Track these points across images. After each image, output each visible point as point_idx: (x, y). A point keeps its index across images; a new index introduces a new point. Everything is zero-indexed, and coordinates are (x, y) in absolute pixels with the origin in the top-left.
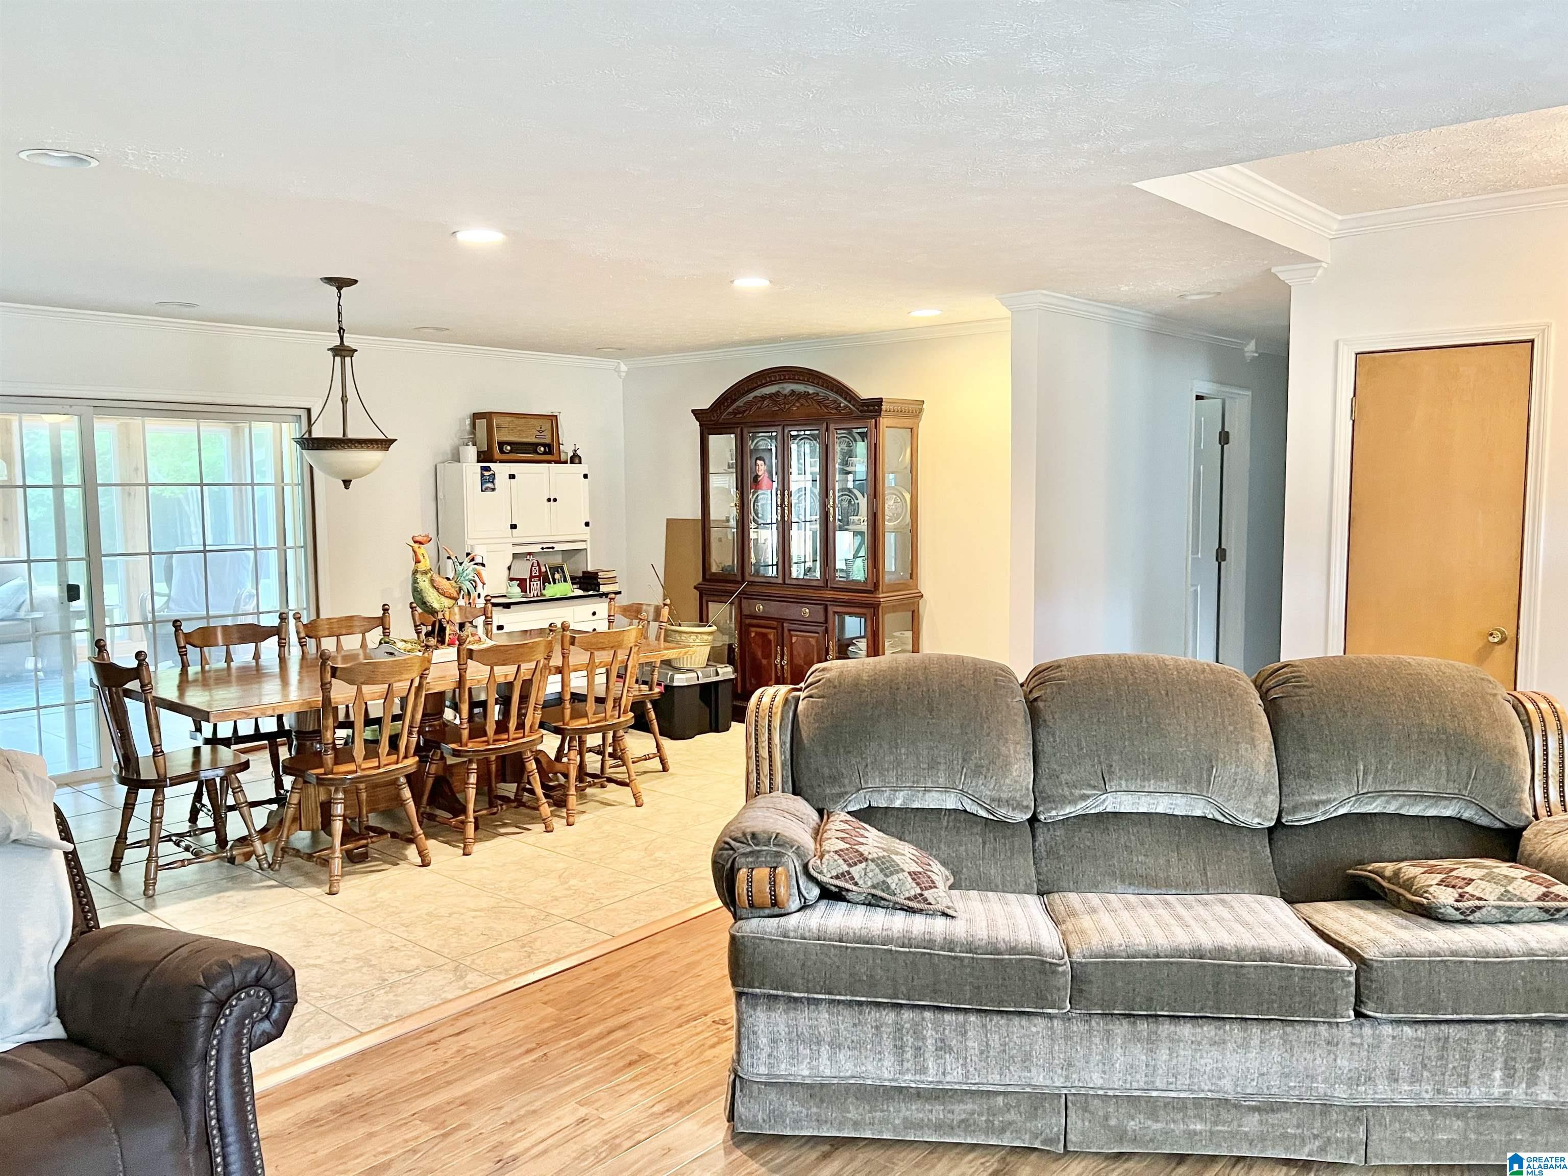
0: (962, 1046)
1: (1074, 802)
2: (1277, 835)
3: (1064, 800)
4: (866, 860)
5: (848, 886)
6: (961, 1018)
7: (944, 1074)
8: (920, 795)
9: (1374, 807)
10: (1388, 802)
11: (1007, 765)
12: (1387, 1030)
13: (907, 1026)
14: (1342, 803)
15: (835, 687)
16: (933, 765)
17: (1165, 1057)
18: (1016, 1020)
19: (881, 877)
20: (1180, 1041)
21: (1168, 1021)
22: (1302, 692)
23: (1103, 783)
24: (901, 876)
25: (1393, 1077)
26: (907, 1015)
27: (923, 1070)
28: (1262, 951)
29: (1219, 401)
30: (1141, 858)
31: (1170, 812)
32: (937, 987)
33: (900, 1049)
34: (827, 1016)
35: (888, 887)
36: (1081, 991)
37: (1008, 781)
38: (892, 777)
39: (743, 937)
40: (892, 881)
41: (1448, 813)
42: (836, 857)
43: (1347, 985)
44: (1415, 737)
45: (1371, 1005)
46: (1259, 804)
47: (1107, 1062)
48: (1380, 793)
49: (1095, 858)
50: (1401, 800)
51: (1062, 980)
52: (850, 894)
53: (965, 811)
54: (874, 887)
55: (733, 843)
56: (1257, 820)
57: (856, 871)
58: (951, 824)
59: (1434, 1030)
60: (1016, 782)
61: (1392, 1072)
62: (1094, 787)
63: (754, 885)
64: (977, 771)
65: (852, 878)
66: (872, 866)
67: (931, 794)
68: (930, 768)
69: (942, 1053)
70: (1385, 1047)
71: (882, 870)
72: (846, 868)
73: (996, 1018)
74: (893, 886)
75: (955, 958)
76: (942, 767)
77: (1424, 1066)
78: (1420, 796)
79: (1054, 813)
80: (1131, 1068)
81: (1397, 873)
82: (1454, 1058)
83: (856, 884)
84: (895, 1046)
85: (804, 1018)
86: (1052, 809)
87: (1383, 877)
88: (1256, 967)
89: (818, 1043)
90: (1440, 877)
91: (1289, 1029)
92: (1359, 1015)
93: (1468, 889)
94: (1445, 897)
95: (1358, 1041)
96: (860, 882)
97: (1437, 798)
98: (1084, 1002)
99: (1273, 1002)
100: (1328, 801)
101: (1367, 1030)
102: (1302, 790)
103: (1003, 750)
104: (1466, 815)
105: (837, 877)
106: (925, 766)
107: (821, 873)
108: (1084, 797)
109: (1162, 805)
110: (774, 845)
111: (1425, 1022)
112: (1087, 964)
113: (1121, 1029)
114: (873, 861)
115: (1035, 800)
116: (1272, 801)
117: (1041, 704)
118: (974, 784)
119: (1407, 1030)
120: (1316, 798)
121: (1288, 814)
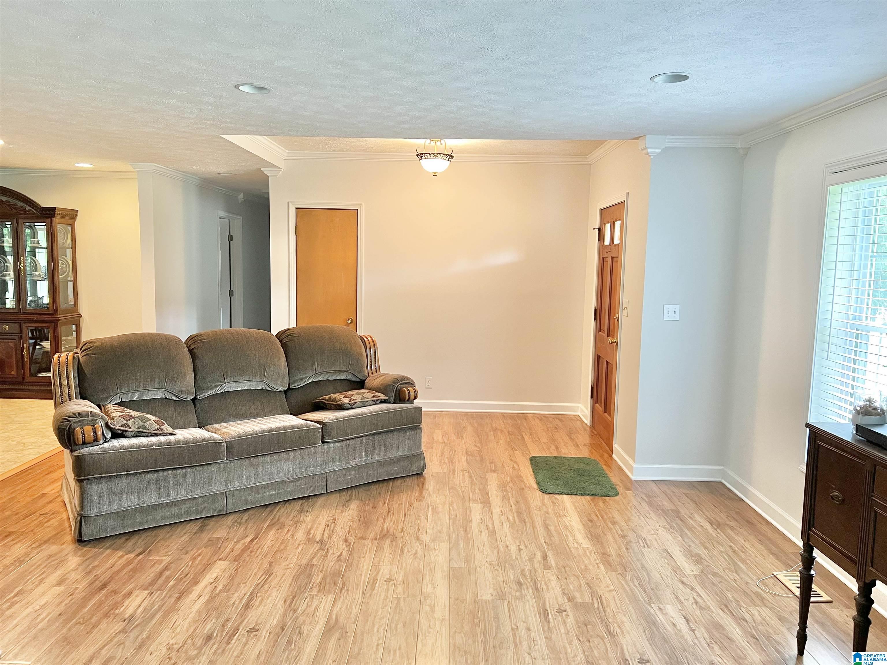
0: (185, 482)
1: (212, 389)
2: (289, 393)
3: (208, 389)
4: (134, 418)
5: (127, 429)
6: (184, 471)
7: (177, 495)
8: (146, 393)
9: (319, 379)
10: (325, 376)
11: (185, 376)
12: (332, 445)
13: (162, 478)
14: (310, 378)
15: (101, 349)
16: (152, 380)
17: (261, 470)
18: (206, 467)
19: (142, 424)
20: (266, 463)
21: (261, 457)
22: (295, 339)
23: (224, 379)
24: (150, 422)
25: (334, 461)
26: (161, 474)
27: (169, 496)
28: (292, 426)
29: (227, 220)
30: (240, 407)
31: (249, 388)
32: (174, 460)
33: (158, 489)
34: (126, 481)
35: (145, 427)
36: (230, 452)
37: (185, 383)
38: (133, 386)
39: (83, 455)
40: (147, 424)
41: (343, 377)
42: (120, 418)
43: (319, 432)
44: (332, 352)
45: (327, 438)
46: (282, 382)
47: (241, 476)
48: (322, 373)
49: (222, 410)
50: (329, 374)
51: (223, 448)
52: (127, 433)
53: (166, 398)
54: (138, 428)
55: (68, 418)
56: (281, 388)
57: (130, 423)
58: (160, 404)
59: (345, 442)
60: (188, 383)
61: (333, 459)
62: (221, 382)
63: (85, 433)
64: (172, 380)
65: (129, 426)
66: (137, 420)
67: (151, 392)
68: (151, 380)
69: (176, 486)
70: (331, 451)
71: (142, 421)
72: (125, 422)
73: (198, 468)
74: (148, 427)
75: (180, 447)
76: (156, 380)
77: (343, 455)
78: (335, 372)
79: (204, 395)
80: (249, 477)
81: (330, 398)
82: (351, 451)
83: (130, 428)
84: (156, 488)
85: (115, 484)
86: (203, 393)
87: (325, 400)
88: (291, 432)
89: (122, 493)
90: (344, 395)
91: (302, 451)
92: (323, 442)
93: (352, 398)
94: (346, 401)
95: (323, 451)
96: (132, 427)
97: (340, 372)
98: (231, 455)
99: (297, 442)
100: (306, 378)
101: (326, 447)
102: (296, 375)
103: (183, 370)
104: (348, 378)
105: (122, 426)
106: (149, 380)
107: (114, 425)
108: (216, 386)
109: (246, 387)
110: (91, 416)
111: (343, 441)
112: (231, 441)
113: (246, 462)
114: (137, 418)
115: (196, 390)
116: (286, 380)
117: (195, 350)
118: (171, 385)
119: (337, 444)
120: (301, 377)
121: (292, 384)
